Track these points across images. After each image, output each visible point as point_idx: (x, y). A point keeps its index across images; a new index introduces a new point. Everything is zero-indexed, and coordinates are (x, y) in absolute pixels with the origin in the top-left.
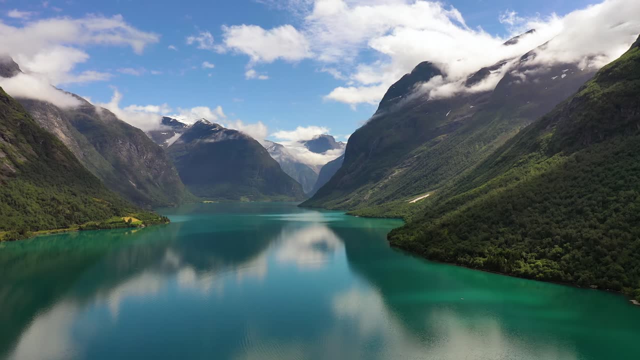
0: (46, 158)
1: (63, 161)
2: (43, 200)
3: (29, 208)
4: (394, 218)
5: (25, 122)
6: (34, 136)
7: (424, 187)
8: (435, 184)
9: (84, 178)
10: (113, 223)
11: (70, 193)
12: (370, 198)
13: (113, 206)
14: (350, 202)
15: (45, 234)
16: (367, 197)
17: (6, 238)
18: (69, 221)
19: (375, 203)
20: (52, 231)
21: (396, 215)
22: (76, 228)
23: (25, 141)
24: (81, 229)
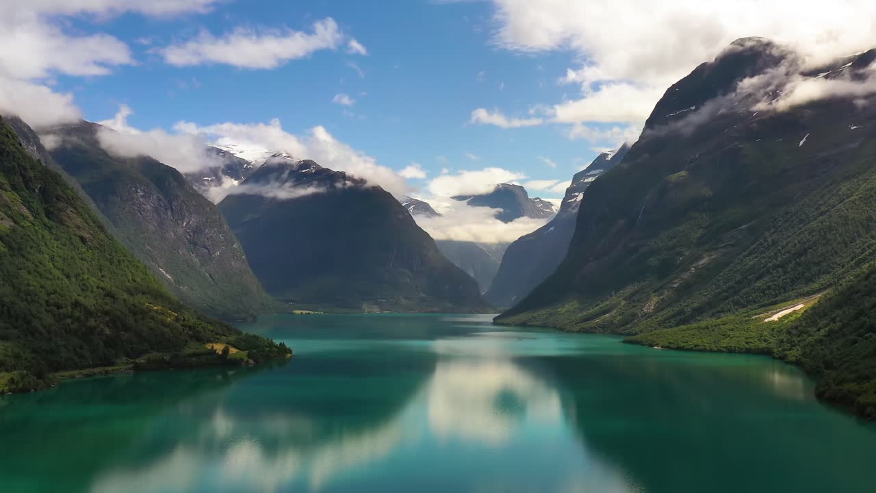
0: (46, 220)
1: (78, 227)
2: (59, 307)
3: (36, 323)
4: (744, 353)
5: (7, 149)
6: (24, 177)
7: (784, 289)
8: (807, 284)
9: (119, 262)
10: (194, 355)
11: (101, 291)
12: (658, 309)
13: (184, 320)
14: (614, 317)
15: (73, 377)
16: (649, 307)
17: (13, 387)
18: (114, 352)
19: (672, 320)
20: (85, 371)
21: (747, 346)
22: (126, 367)
23: (7, 186)
24: (137, 368)
